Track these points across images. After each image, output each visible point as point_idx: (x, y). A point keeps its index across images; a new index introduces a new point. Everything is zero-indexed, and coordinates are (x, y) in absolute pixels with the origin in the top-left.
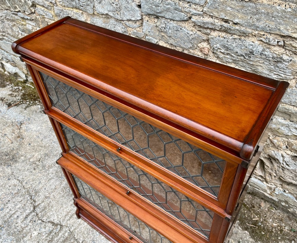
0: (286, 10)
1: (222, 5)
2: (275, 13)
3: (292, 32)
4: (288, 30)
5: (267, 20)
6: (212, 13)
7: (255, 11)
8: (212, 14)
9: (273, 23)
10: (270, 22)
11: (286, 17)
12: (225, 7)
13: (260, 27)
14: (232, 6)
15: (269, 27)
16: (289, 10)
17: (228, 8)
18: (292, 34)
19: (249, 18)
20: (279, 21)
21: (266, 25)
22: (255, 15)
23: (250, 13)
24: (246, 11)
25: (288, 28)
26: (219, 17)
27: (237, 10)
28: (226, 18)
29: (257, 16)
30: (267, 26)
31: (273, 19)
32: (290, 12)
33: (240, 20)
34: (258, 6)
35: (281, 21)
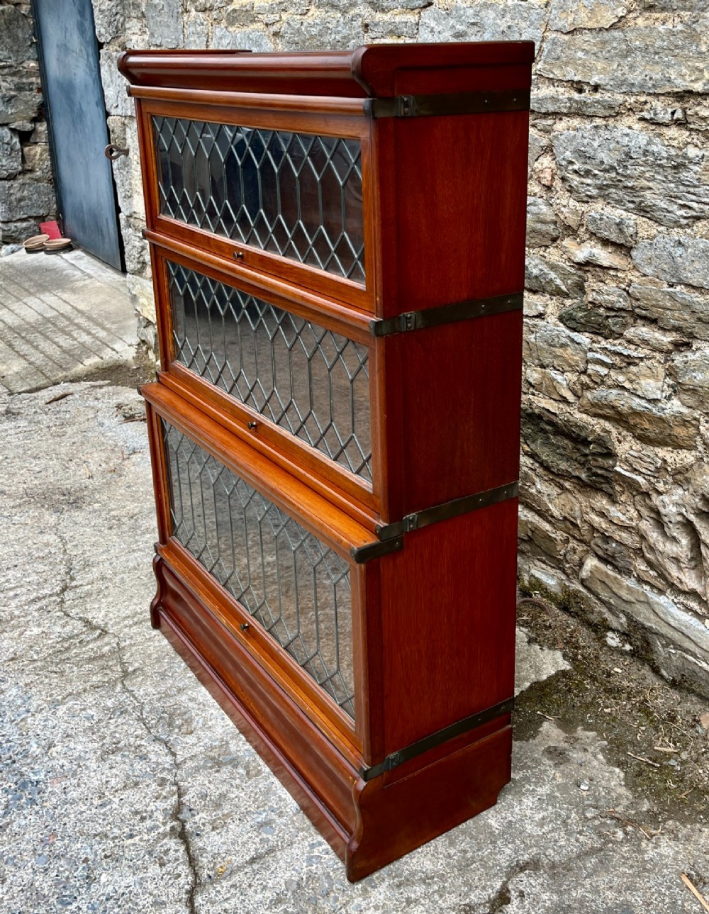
0: (675, 29)
1: (569, 49)
2: (659, 43)
3: (692, 81)
4: (683, 76)
5: (648, 62)
6: (552, 72)
7: (625, 47)
8: (551, 76)
9: (658, 68)
10: (652, 68)
11: (677, 46)
12: (573, 52)
13: (636, 82)
14: (585, 46)
15: (651, 79)
16: (680, 27)
17: (580, 54)
18: (692, 84)
19: (615, 67)
20: (666, 59)
21: (646, 76)
22: (626, 57)
23: (617, 55)
24: (609, 51)
25: (684, 71)
26: (565, 79)
27: (594, 54)
28: (576, 79)
29: (629, 59)
30: (648, 78)
31: (657, 57)
32: (682, 31)
33: (601, 76)
34: (630, 36)
35: (670, 58)
